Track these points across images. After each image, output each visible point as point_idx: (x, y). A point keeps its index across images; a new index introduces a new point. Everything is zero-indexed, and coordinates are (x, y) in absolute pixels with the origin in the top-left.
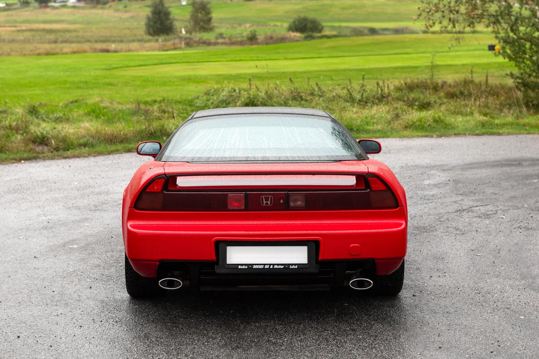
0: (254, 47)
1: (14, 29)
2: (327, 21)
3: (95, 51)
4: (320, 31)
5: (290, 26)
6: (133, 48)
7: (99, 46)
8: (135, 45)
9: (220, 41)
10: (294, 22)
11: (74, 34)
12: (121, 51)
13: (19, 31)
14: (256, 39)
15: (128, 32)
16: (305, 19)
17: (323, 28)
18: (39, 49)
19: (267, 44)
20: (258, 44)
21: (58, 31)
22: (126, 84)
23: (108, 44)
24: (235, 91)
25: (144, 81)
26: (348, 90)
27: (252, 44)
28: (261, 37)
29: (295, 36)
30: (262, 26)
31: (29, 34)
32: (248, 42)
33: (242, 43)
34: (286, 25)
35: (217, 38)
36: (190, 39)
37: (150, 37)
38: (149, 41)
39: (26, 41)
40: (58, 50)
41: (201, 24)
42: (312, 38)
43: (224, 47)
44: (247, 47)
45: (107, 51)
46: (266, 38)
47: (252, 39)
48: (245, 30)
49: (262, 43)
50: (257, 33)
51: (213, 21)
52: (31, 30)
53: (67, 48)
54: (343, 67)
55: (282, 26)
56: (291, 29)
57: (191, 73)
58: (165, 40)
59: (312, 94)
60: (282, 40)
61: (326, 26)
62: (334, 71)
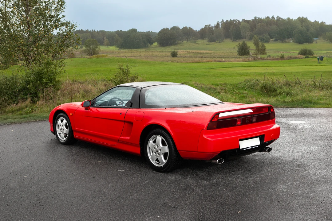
0: (283, 61)
1: (187, 52)
2: (316, 51)
3: (216, 61)
4: (312, 55)
5: (299, 52)
6: (232, 61)
7: (218, 59)
8: (233, 59)
9: (269, 58)
10: (301, 51)
11: (209, 55)
12: (227, 61)
13: (188, 53)
14: (284, 58)
15: (232, 54)
16: (306, 50)
17: (313, 53)
18: (194, 60)
19: (288, 59)
20: (284, 60)
21: (204, 53)
22: (213, 75)
23: (222, 59)
24: (258, 80)
25: (222, 74)
26: (314, 82)
27: (282, 60)
28: (286, 57)
29: (301, 57)
30: (288, 52)
31: (192, 54)
32: (280, 59)
33: (277, 59)
34: (298, 52)
35: (268, 57)
36: (256, 57)
37: (240, 56)
38: (239, 58)
39: (191, 57)
40: (201, 61)
41: (261, 51)
42: (308, 57)
43: (270, 61)
44: (280, 61)
45: (221, 62)
46: (288, 57)
47: (282, 58)
48: (280, 54)
49: (286, 59)
50: (284, 55)
51: (266, 50)
52: (193, 53)
53: (205, 60)
54: (316, 70)
55: (296, 52)
56: (299, 54)
57: (244, 71)
58: (246, 58)
59: (296, 83)
60: (295, 58)
61: (315, 53)
62: (311, 72)
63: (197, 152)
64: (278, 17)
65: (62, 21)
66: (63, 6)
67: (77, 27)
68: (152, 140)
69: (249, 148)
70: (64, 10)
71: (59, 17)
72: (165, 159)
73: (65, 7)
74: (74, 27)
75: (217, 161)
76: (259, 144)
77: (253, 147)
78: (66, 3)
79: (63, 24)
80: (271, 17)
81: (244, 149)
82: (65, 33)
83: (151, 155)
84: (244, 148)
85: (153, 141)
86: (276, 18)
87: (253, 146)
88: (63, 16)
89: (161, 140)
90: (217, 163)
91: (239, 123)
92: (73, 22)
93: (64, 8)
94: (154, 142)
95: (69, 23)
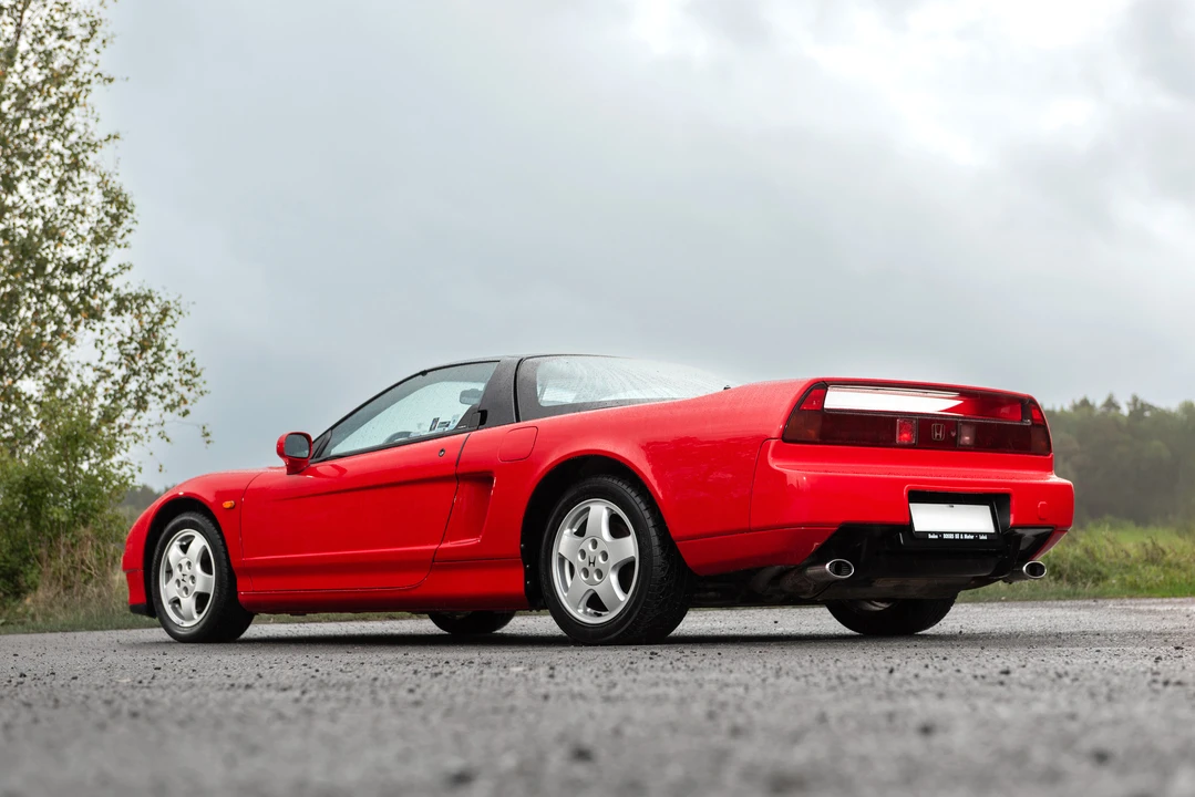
63: (750, 530)
64: (1135, 400)
65: (118, 289)
66: (126, 224)
67: (184, 313)
68: (571, 528)
69: (951, 536)
70: (128, 237)
71: (106, 268)
72: (625, 589)
73: (133, 226)
74: (172, 313)
75: (827, 566)
76: (991, 529)
77: (966, 537)
78: (136, 210)
79: (121, 305)
80: (1098, 401)
81: (930, 536)
82: (129, 343)
83: (569, 585)
84: (932, 533)
85: (575, 530)
86: (1128, 404)
87: (968, 534)
88: (123, 267)
89: (605, 516)
90: (826, 572)
91: (905, 436)
92: (164, 294)
93: (129, 231)
94: (581, 532)
95: (148, 297)
